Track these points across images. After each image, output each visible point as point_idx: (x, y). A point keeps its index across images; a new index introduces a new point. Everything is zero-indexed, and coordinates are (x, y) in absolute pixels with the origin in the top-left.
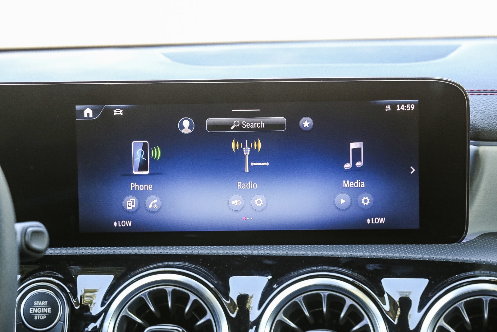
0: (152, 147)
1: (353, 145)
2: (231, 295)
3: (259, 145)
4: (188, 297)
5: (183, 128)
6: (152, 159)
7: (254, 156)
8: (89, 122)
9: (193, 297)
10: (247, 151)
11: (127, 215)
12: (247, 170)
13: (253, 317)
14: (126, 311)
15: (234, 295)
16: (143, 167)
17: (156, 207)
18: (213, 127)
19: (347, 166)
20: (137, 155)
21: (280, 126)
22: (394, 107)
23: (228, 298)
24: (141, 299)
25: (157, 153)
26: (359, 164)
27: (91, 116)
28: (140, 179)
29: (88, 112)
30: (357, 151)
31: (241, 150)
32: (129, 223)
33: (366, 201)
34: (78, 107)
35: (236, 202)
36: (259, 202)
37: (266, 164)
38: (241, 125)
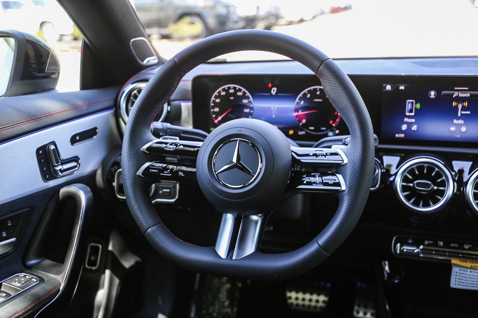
0: (416, 103)
3: (466, 104)
4: (434, 169)
5: (430, 95)
6: (416, 109)
7: (463, 109)
8: (388, 91)
9: (437, 169)
10: (460, 106)
11: (402, 132)
12: (459, 115)
13: (465, 180)
14: (405, 173)
15: (456, 169)
16: (411, 111)
17: (416, 129)
18: (445, 95)
20: (409, 107)
23: (453, 171)
24: (413, 169)
25: (418, 106)
27: (390, 89)
28: (410, 117)
29: (389, 87)
31: (457, 106)
32: (402, 135)
34: (384, 85)
35: (453, 129)
36: (463, 129)
37: (469, 112)
38: (458, 95)
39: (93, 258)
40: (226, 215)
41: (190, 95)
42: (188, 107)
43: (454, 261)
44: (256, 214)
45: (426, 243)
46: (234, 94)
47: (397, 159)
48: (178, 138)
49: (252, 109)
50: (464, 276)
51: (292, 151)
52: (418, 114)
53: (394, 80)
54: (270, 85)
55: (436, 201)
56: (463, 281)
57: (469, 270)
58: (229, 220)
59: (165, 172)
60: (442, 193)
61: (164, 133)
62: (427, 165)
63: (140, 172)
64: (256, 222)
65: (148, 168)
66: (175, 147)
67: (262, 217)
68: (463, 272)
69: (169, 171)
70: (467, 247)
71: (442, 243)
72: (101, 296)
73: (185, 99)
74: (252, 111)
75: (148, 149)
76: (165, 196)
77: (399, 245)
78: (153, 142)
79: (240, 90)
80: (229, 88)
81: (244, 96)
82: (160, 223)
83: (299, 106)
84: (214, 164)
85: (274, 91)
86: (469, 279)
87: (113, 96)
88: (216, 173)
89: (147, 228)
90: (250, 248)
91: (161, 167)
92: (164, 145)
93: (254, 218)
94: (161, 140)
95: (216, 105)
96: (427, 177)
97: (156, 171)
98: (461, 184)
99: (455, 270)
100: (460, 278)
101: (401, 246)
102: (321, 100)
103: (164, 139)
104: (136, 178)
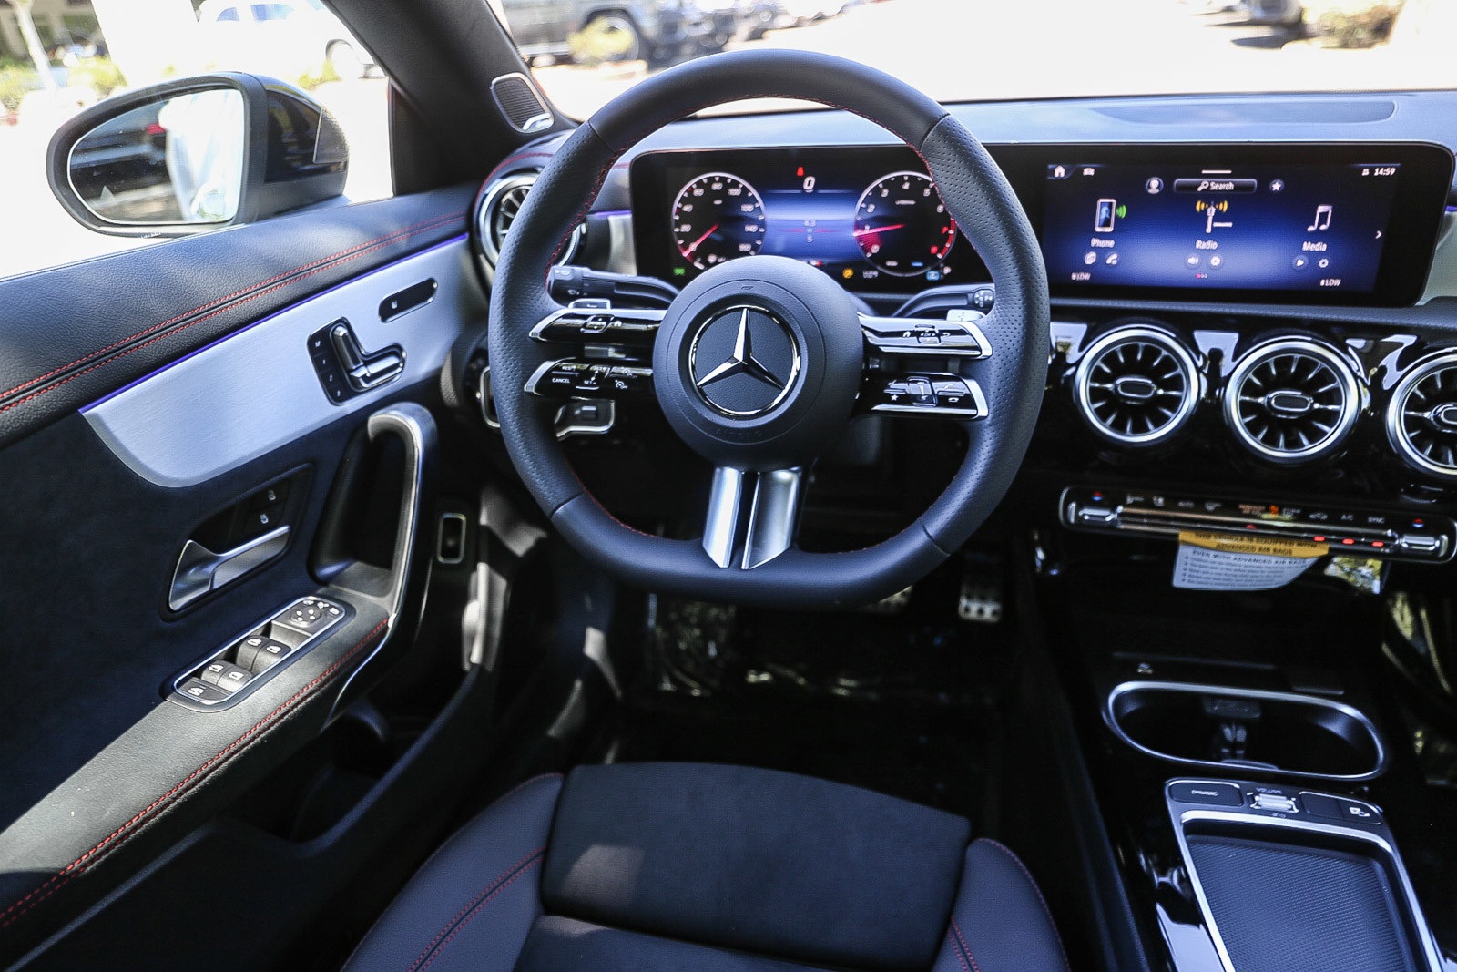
0: (1118, 206)
1: (1321, 209)
2: (1201, 348)
3: (1224, 206)
4: (1160, 352)
5: (1150, 187)
6: (1117, 218)
7: (1218, 216)
8: (1059, 180)
9: (1164, 353)
10: (1211, 212)
11: (1086, 268)
12: (1209, 230)
13: (1224, 373)
14: (1098, 363)
15: (1205, 349)
16: (1106, 223)
17: (1115, 262)
18: (1182, 187)
19: (1311, 229)
20: (1102, 213)
21: (1250, 187)
22: (1372, 171)
23: (1198, 353)
24: (1114, 352)
25: (1122, 212)
26: (1323, 227)
27: (1062, 175)
28: (1103, 236)
29: (1060, 171)
30: (1324, 215)
31: (1206, 210)
32: (1087, 276)
33: (1324, 263)
34: (1050, 166)
35: (1193, 260)
36: (1216, 261)
37: (1230, 225)
38: (1210, 187)
39: (451, 543)
40: (721, 474)
41: (627, 198)
42: (624, 224)
43: (1183, 536)
44: (787, 468)
45: (1130, 500)
46: (723, 194)
47: (1082, 329)
48: (608, 302)
49: (762, 224)
50: (1202, 563)
51: (863, 326)
52: (1122, 229)
53: (1073, 154)
54: (800, 172)
55: (1160, 421)
56: (1200, 574)
57: (1212, 553)
58: (729, 482)
59: (586, 382)
60: (1174, 404)
61: (578, 290)
62: (1144, 344)
63: (530, 386)
64: (788, 485)
65: (548, 375)
66: (604, 323)
67: (800, 474)
68: (1200, 557)
69: (593, 379)
70: (1210, 508)
71: (1161, 501)
72: (474, 614)
73: (616, 208)
74: (762, 230)
75: (544, 332)
76: (586, 419)
77: (1073, 505)
78: (558, 314)
79: (735, 184)
80: (711, 180)
81: (745, 198)
82: (583, 492)
83: (866, 216)
84: (693, 367)
85: (809, 184)
86: (1211, 571)
87: (463, 209)
88: (699, 384)
89: (555, 506)
90: (777, 542)
91: (577, 370)
92: (580, 322)
93: (783, 475)
94: (571, 309)
95: (685, 218)
96: (1143, 369)
97: (567, 381)
98: (1216, 381)
99: (1183, 552)
100: (1193, 568)
101: (1079, 508)
102: (912, 203)
103: (578, 306)
104: (523, 398)
